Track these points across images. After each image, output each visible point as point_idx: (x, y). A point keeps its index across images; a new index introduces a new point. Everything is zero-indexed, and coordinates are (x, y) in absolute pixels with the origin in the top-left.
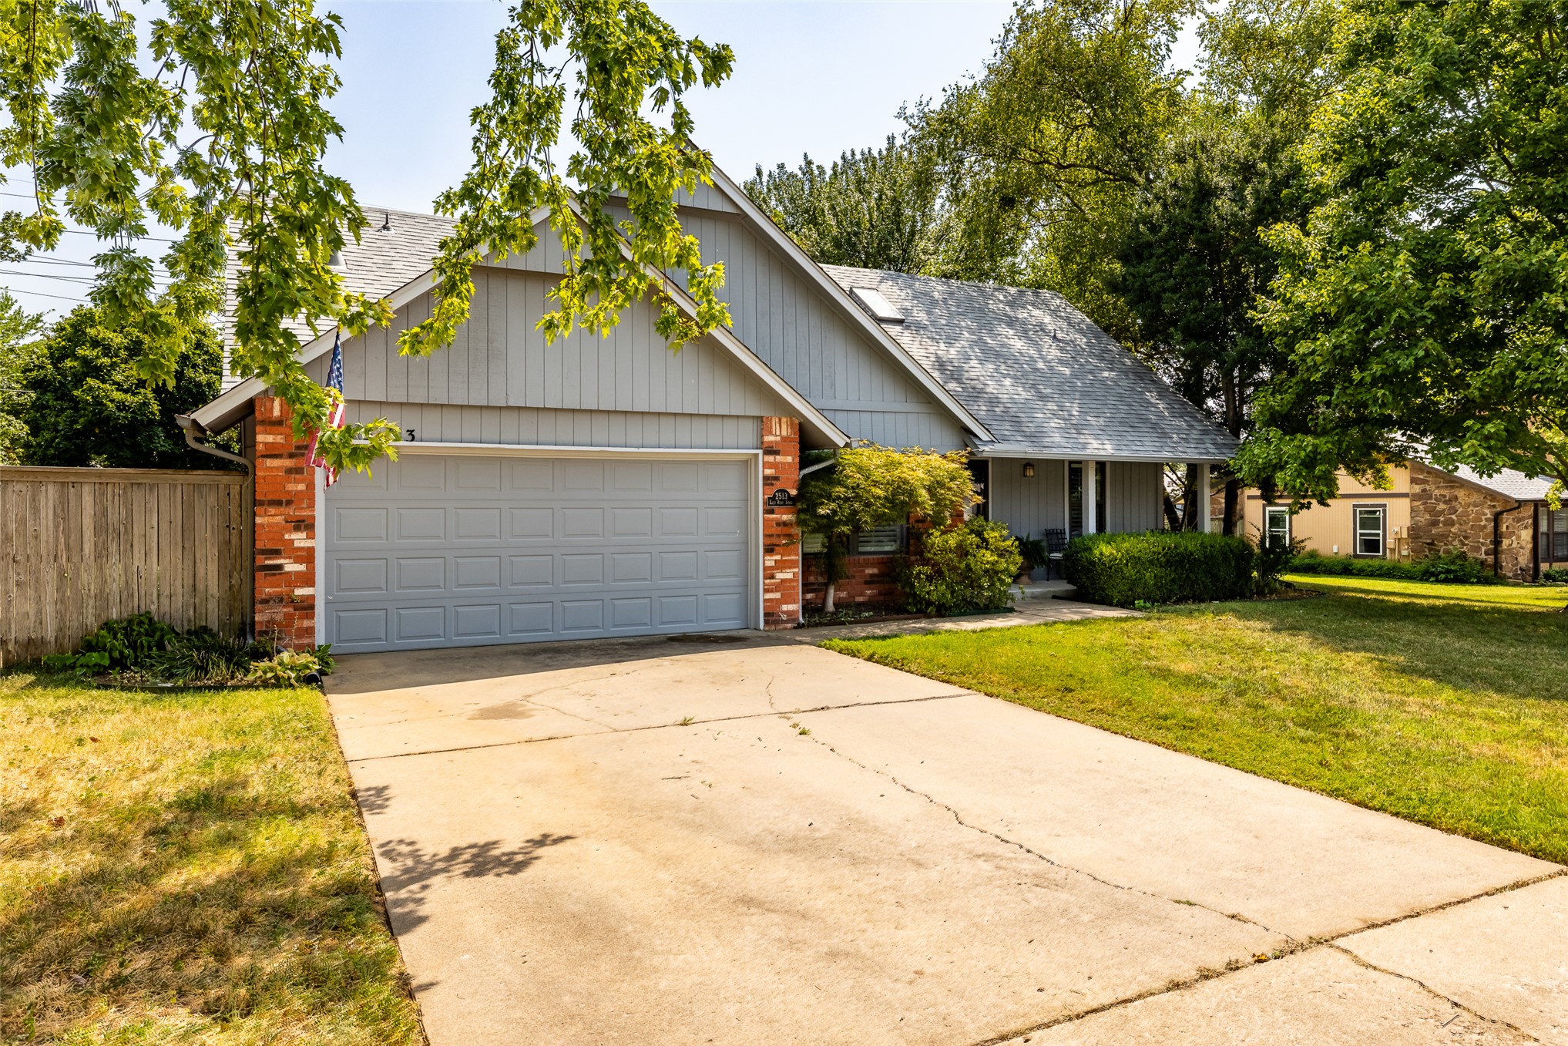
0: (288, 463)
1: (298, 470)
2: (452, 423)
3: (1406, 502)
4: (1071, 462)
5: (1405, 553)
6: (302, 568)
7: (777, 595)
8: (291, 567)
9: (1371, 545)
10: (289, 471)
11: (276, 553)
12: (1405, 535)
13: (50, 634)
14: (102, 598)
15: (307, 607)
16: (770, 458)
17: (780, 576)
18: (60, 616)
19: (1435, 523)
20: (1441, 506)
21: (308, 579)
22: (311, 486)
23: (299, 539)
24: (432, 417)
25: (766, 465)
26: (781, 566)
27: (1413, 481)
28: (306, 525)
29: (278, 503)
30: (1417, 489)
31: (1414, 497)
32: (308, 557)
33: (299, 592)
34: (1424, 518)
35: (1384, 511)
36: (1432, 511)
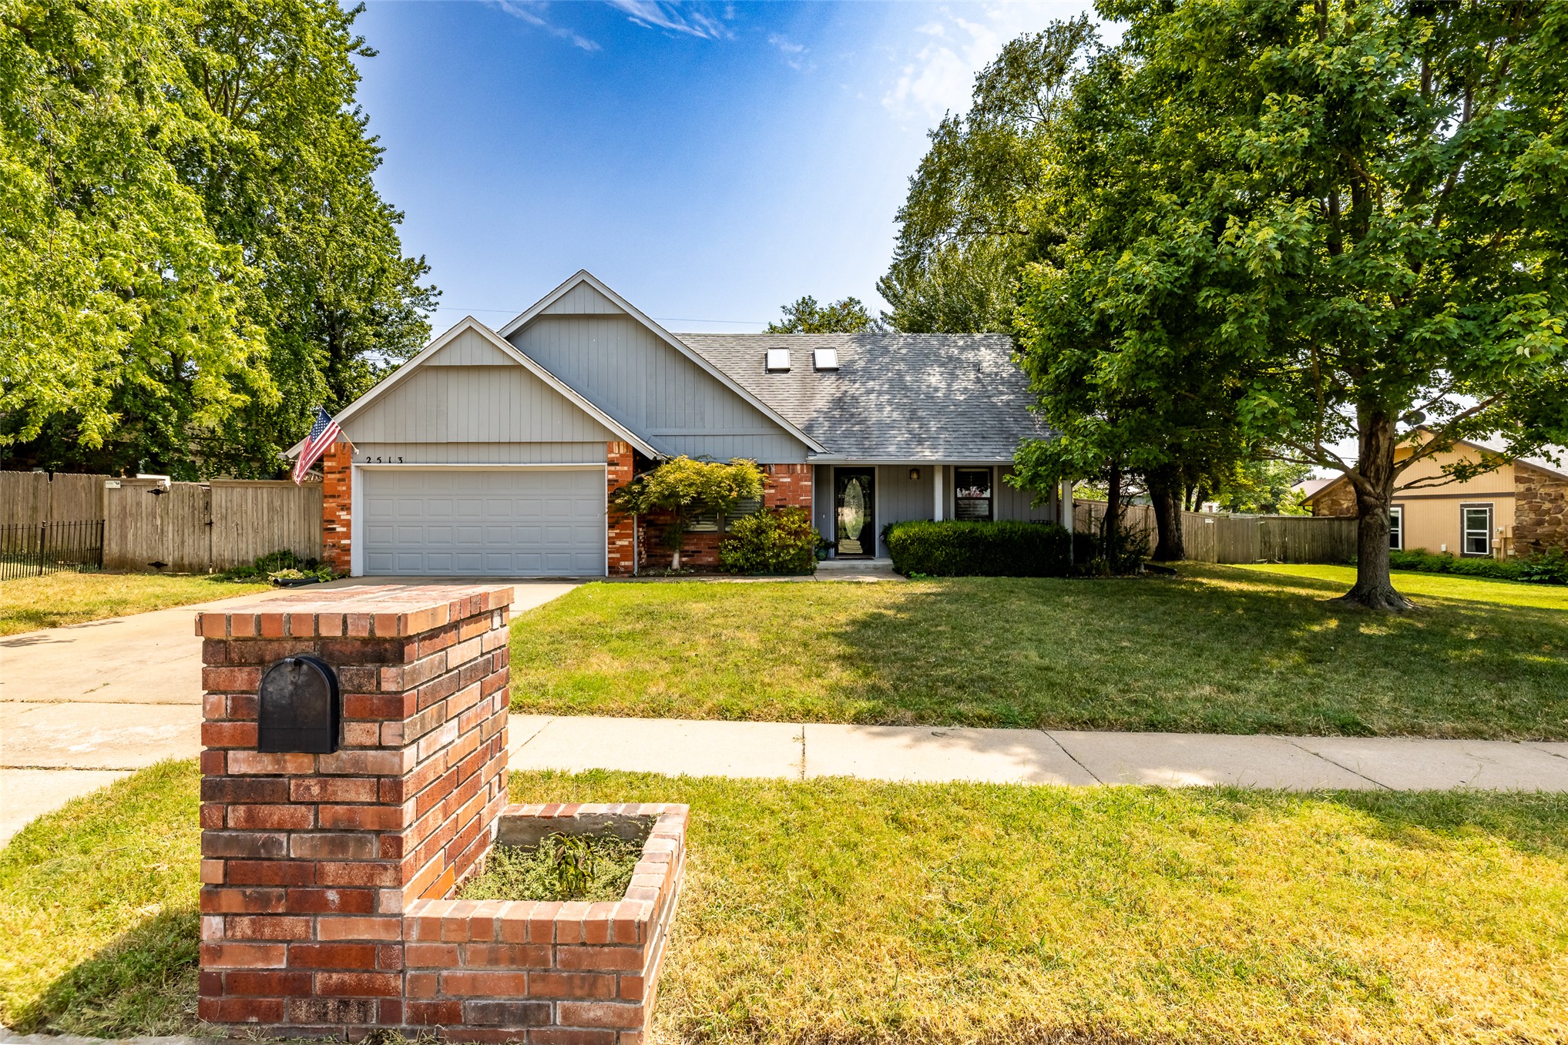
0: (338, 476)
1: (343, 480)
2: (421, 454)
3: (1512, 501)
4: (957, 468)
5: (1511, 552)
6: (344, 529)
7: (618, 555)
8: (340, 529)
9: (1480, 544)
10: (339, 480)
11: (333, 522)
12: (1510, 535)
13: (251, 559)
14: (271, 541)
15: (347, 550)
16: (613, 468)
17: (619, 543)
18: (255, 551)
19: (1540, 523)
20: (1547, 506)
21: (348, 536)
22: (349, 488)
23: (343, 515)
24: (411, 451)
25: (610, 472)
26: (619, 536)
27: (1518, 480)
28: (347, 508)
29: (333, 496)
30: (1522, 488)
31: (1518, 496)
32: (347, 524)
33: (343, 542)
34: (1529, 517)
35: (1491, 511)
36: (1537, 510)
